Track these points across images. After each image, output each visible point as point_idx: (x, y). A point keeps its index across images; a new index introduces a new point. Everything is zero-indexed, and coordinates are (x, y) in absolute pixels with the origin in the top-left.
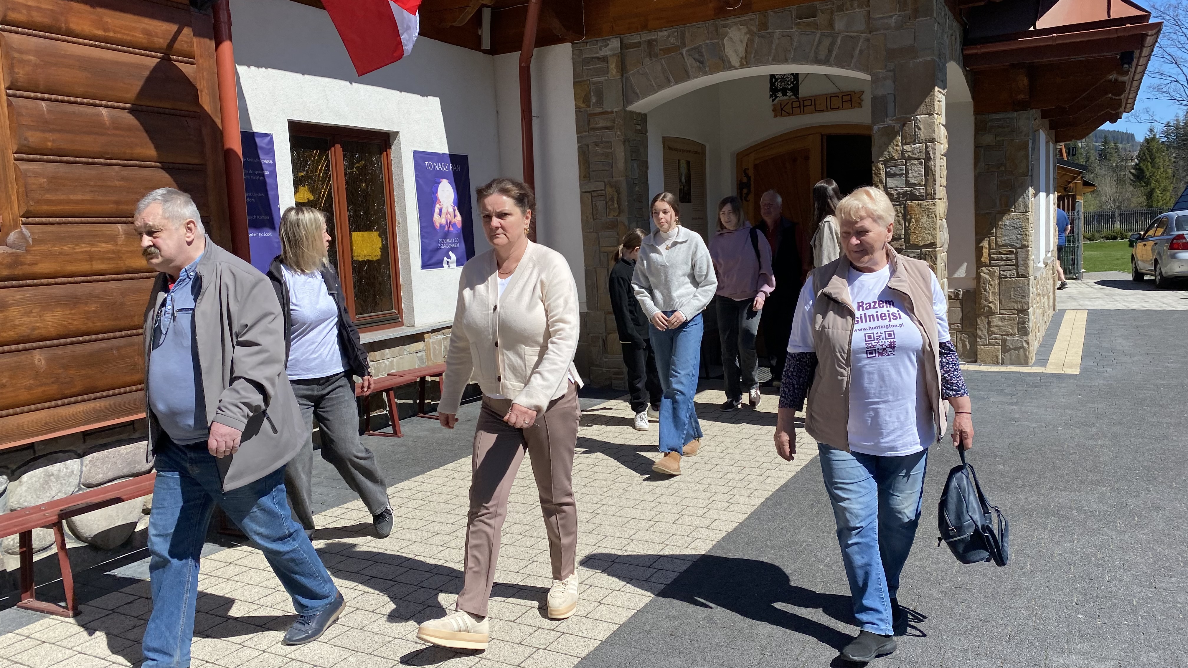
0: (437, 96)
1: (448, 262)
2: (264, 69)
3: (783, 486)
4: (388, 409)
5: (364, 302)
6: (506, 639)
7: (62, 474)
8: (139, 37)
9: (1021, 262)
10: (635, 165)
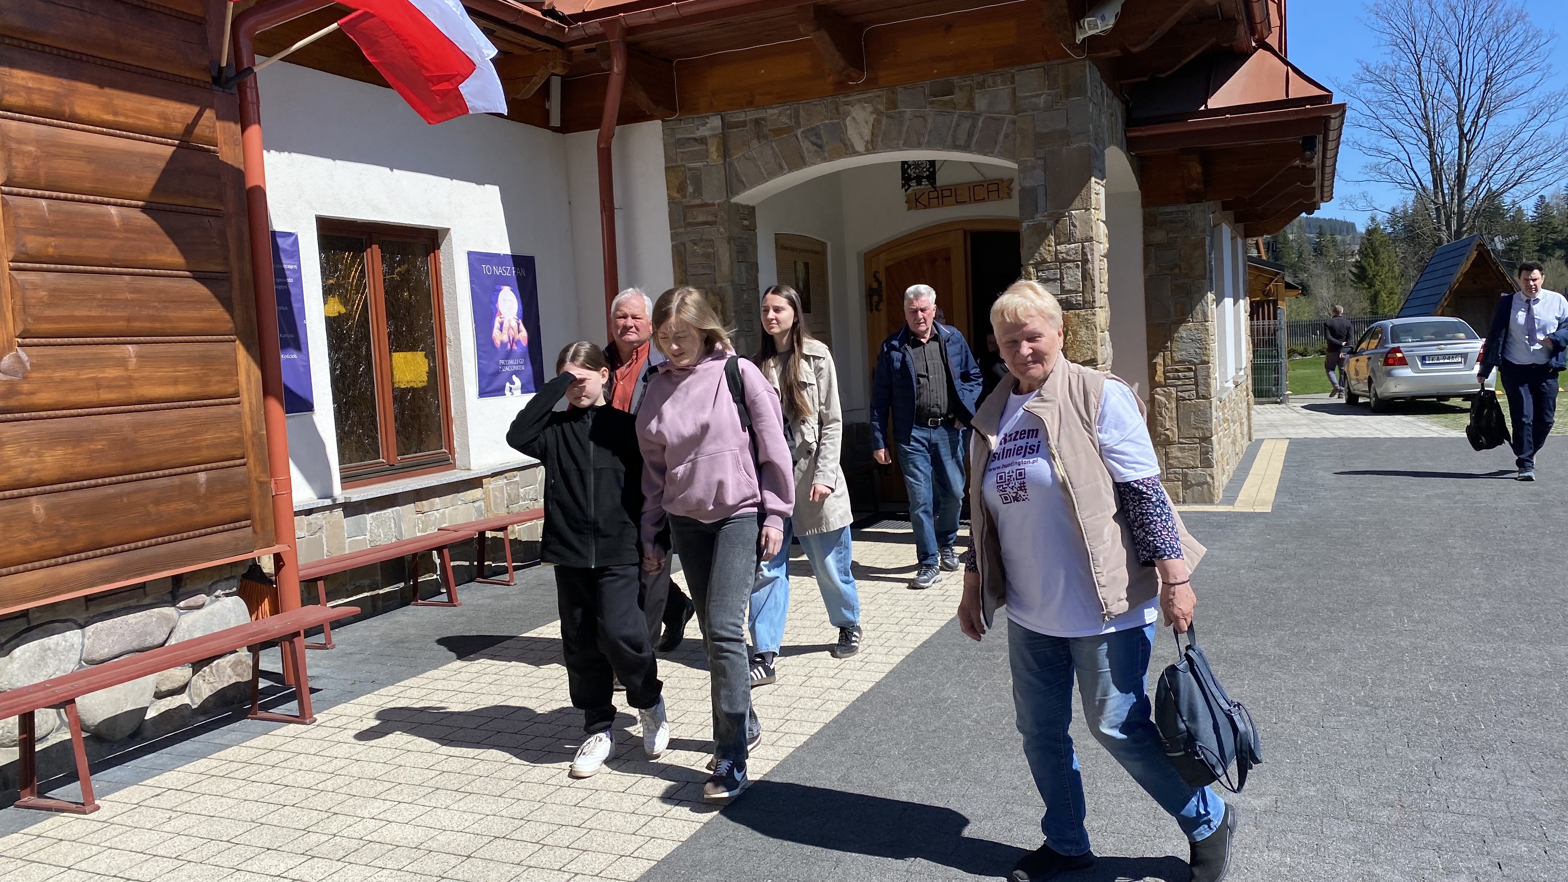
0: (495, 185)
1: (511, 389)
2: (286, 153)
3: (925, 643)
4: (439, 573)
5: (407, 438)
6: (617, 809)
7: (60, 648)
8: (155, 122)
9: (1201, 381)
10: (743, 269)
